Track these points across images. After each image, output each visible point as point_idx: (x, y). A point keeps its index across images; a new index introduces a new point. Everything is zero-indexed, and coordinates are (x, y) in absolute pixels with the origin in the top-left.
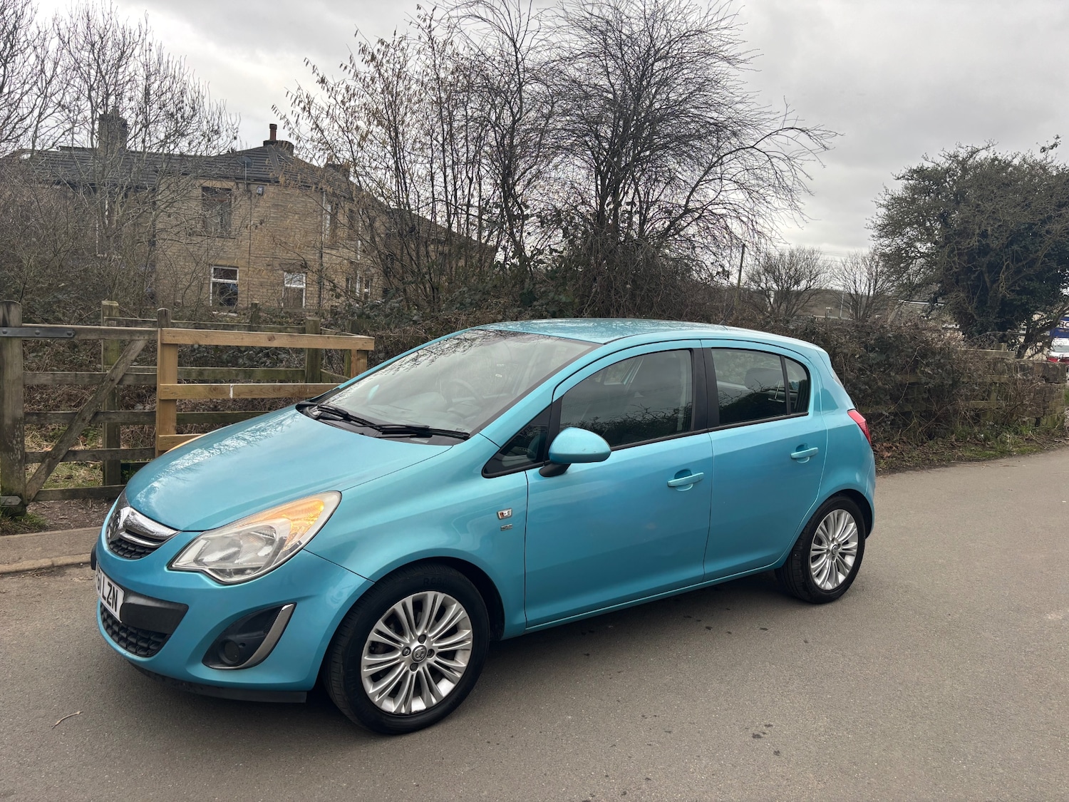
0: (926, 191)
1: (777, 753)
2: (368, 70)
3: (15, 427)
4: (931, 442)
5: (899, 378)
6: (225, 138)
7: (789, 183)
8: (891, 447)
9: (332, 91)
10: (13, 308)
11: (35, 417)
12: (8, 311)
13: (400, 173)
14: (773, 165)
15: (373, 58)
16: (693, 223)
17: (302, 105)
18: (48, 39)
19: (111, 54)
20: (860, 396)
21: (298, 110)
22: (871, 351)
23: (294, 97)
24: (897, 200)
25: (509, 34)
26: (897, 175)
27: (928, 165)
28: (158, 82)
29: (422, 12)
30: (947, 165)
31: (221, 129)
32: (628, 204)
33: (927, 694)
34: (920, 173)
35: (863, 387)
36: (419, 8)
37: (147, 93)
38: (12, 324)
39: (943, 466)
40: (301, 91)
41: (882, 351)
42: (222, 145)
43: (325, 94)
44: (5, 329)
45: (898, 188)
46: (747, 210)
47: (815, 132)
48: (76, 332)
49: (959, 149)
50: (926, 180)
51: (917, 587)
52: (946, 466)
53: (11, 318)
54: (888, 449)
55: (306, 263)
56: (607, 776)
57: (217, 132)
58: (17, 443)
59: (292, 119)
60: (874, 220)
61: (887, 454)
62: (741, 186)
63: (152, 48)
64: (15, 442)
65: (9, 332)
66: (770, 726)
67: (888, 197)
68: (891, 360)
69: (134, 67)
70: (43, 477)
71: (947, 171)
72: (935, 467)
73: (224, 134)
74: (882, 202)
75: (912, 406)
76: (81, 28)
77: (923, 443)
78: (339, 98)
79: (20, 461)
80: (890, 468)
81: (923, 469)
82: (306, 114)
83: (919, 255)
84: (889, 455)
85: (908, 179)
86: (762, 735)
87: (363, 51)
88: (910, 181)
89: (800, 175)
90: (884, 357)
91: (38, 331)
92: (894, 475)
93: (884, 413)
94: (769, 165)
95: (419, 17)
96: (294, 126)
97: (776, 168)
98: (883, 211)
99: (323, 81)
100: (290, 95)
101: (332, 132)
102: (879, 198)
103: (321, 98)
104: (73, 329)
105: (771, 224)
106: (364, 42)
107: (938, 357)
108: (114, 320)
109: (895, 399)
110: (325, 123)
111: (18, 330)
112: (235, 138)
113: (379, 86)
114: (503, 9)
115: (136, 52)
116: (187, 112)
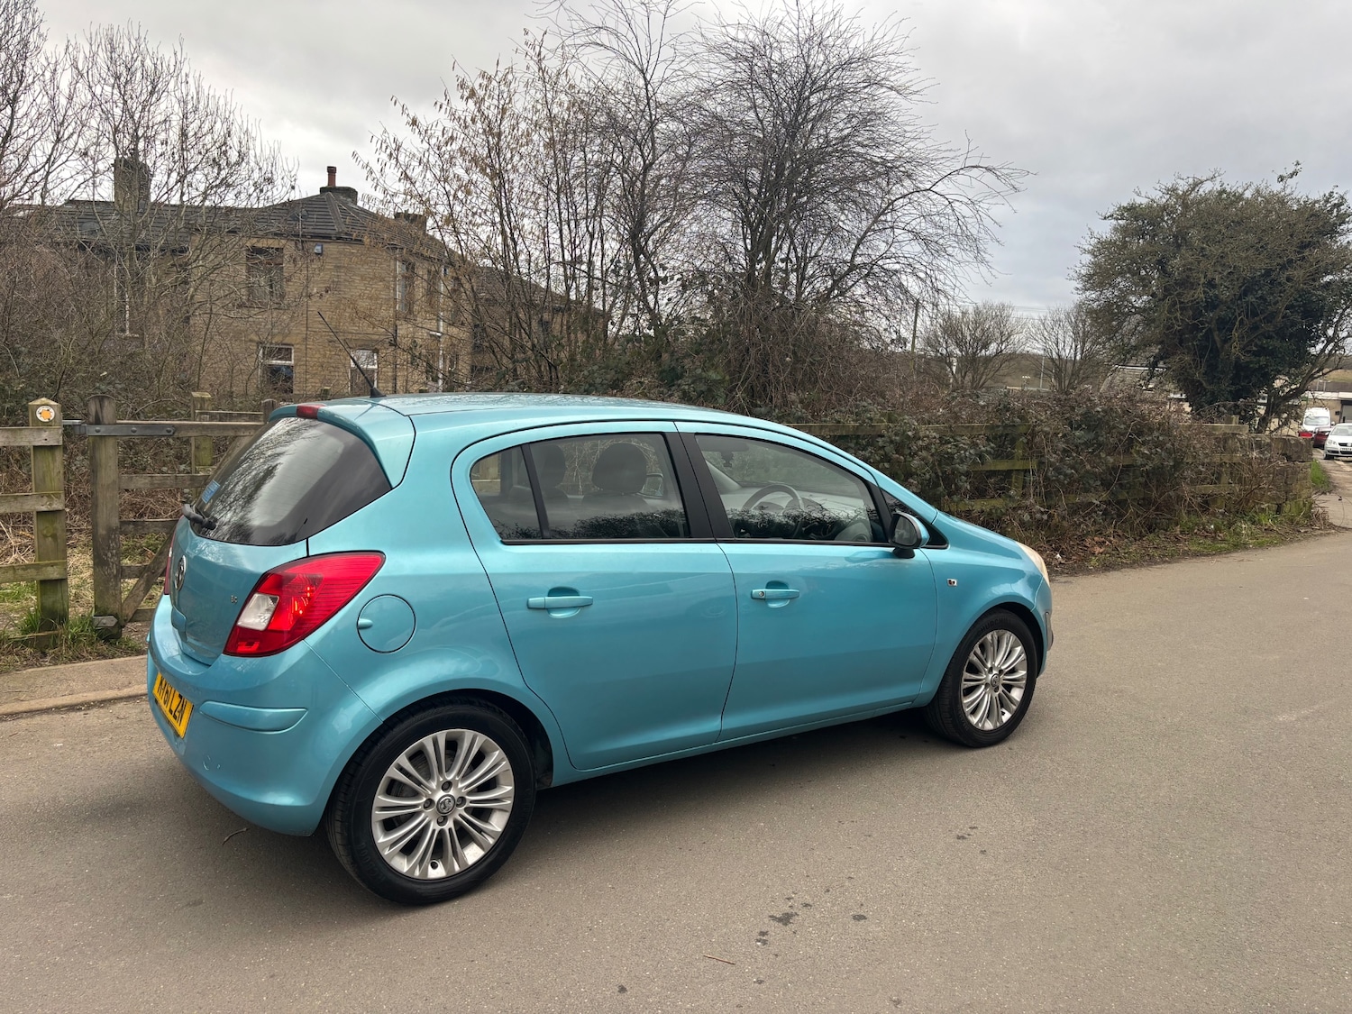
0: (1141, 233)
1: (983, 852)
2: (466, 108)
3: (110, 538)
4: (1151, 536)
5: (1111, 459)
6: (280, 187)
7: (974, 232)
8: (1104, 542)
9: (426, 134)
10: (106, 403)
11: (131, 526)
12: (101, 407)
14: (953, 210)
15: (473, 94)
16: (861, 281)
17: (388, 151)
18: (59, 71)
19: (140, 87)
20: (1066, 482)
21: (384, 157)
22: (1076, 429)
23: (380, 142)
24: (1103, 247)
25: (637, 64)
26: (1104, 214)
27: (1142, 201)
28: (198, 122)
29: (529, 38)
30: (1165, 200)
31: (275, 177)
32: (782, 261)
33: (1142, 795)
34: (1132, 211)
35: (1069, 471)
36: (526, 32)
37: (184, 134)
38: (106, 421)
39: (1165, 562)
40: (386, 135)
41: (1090, 428)
42: (279, 194)
43: (416, 139)
44: (98, 428)
45: (1106, 230)
46: (925, 264)
47: (1002, 170)
48: (176, 428)
49: (1179, 181)
50: (1138, 220)
51: (1133, 692)
52: (1169, 563)
53: (105, 415)
54: (1101, 544)
56: (808, 876)
57: (270, 181)
58: (112, 555)
59: (376, 167)
60: (1077, 269)
61: (1098, 550)
62: (917, 236)
63: (188, 80)
64: (110, 555)
65: (102, 430)
66: (974, 828)
67: (1094, 241)
68: (1101, 439)
69: (167, 106)
70: (141, 594)
71: (1164, 208)
72: (1156, 563)
73: (278, 182)
74: (1086, 247)
75: (1128, 493)
76: (102, 57)
77: (1142, 536)
78: (433, 143)
79: (115, 577)
80: (1103, 566)
81: (1142, 566)
82: (394, 161)
83: (1133, 310)
84: (1101, 551)
85: (1117, 219)
86: (967, 836)
87: (462, 86)
88: (1119, 221)
89: (987, 221)
90: (1092, 435)
91: (134, 429)
92: (1108, 574)
93: (1095, 501)
94: (949, 210)
95: (526, 43)
96: (378, 175)
97: (958, 214)
98: (1088, 258)
99: (414, 122)
100: (375, 140)
102: (1083, 242)
103: (412, 143)
104: (173, 426)
105: (954, 281)
106: (462, 75)
107: (1155, 434)
108: (207, 414)
109: (1106, 485)
110: (416, 173)
111: (112, 427)
112: (293, 188)
114: (630, 35)
115: (171, 86)
116: (234, 157)
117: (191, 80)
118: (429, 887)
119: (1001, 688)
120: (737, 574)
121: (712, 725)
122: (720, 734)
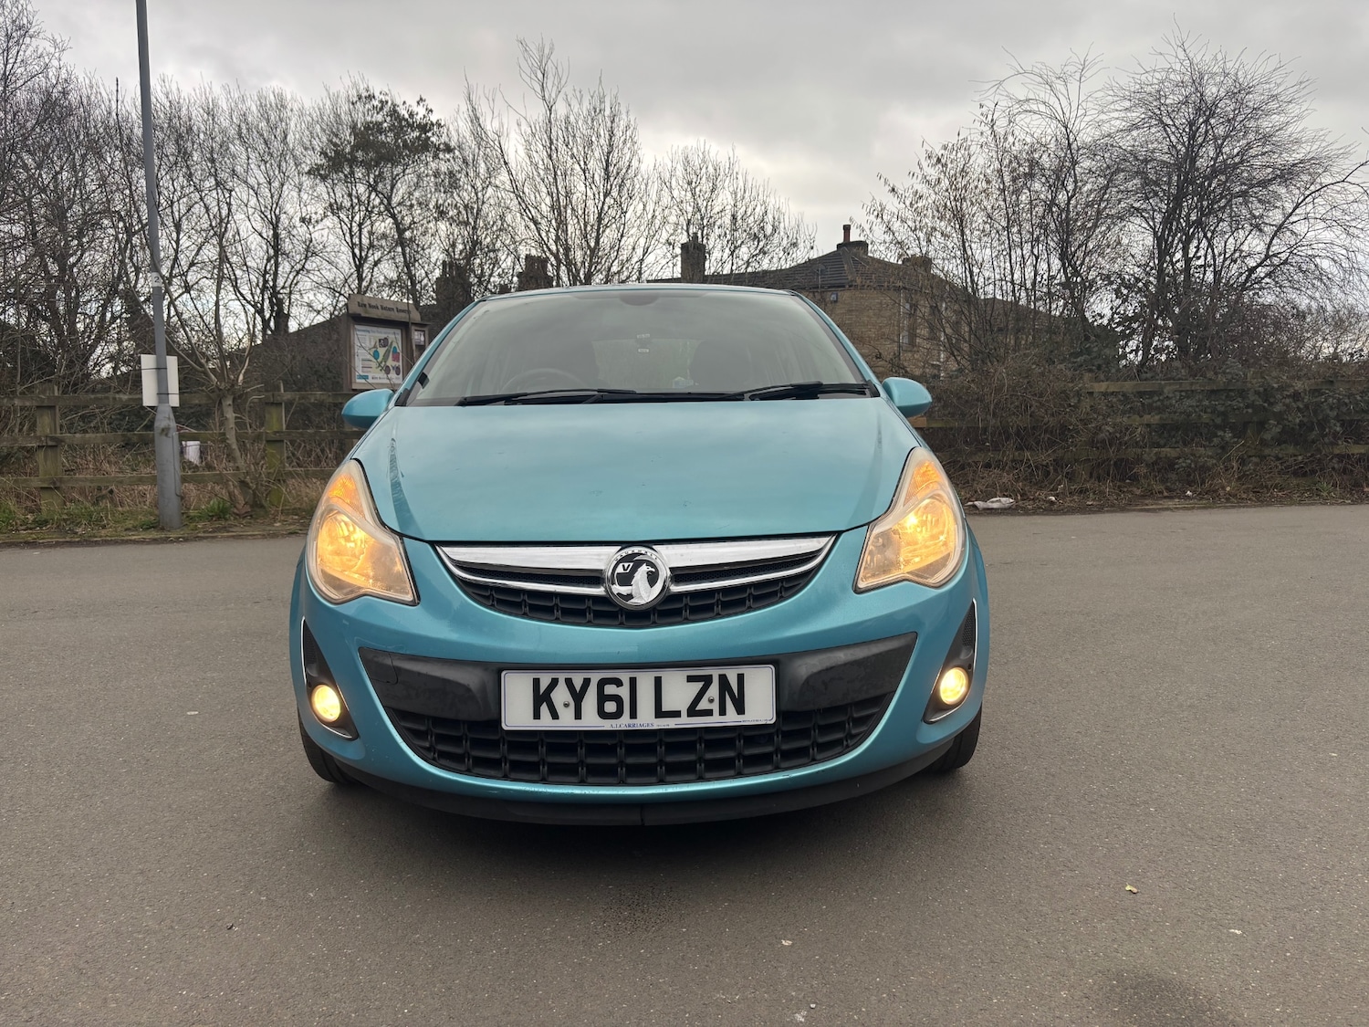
2: (933, 173)
6: (802, 249)
9: (901, 199)
13: (966, 259)
15: (939, 160)
17: (876, 213)
18: (650, 184)
19: (705, 186)
21: (872, 218)
28: (744, 208)
29: (985, 109)
31: (799, 241)
36: (981, 106)
37: (734, 217)
42: (800, 256)
43: (896, 201)
55: (880, 354)
57: (795, 245)
59: (867, 227)
63: (738, 176)
69: (724, 199)
73: (801, 245)
76: (680, 169)
78: (908, 203)
82: (879, 220)
87: (930, 156)
95: (982, 114)
96: (868, 232)
99: (893, 190)
101: (902, 232)
103: (893, 205)
106: (930, 150)
110: (896, 225)
112: (812, 248)
113: (945, 183)
115: (726, 184)
116: (769, 230)
117: (740, 177)
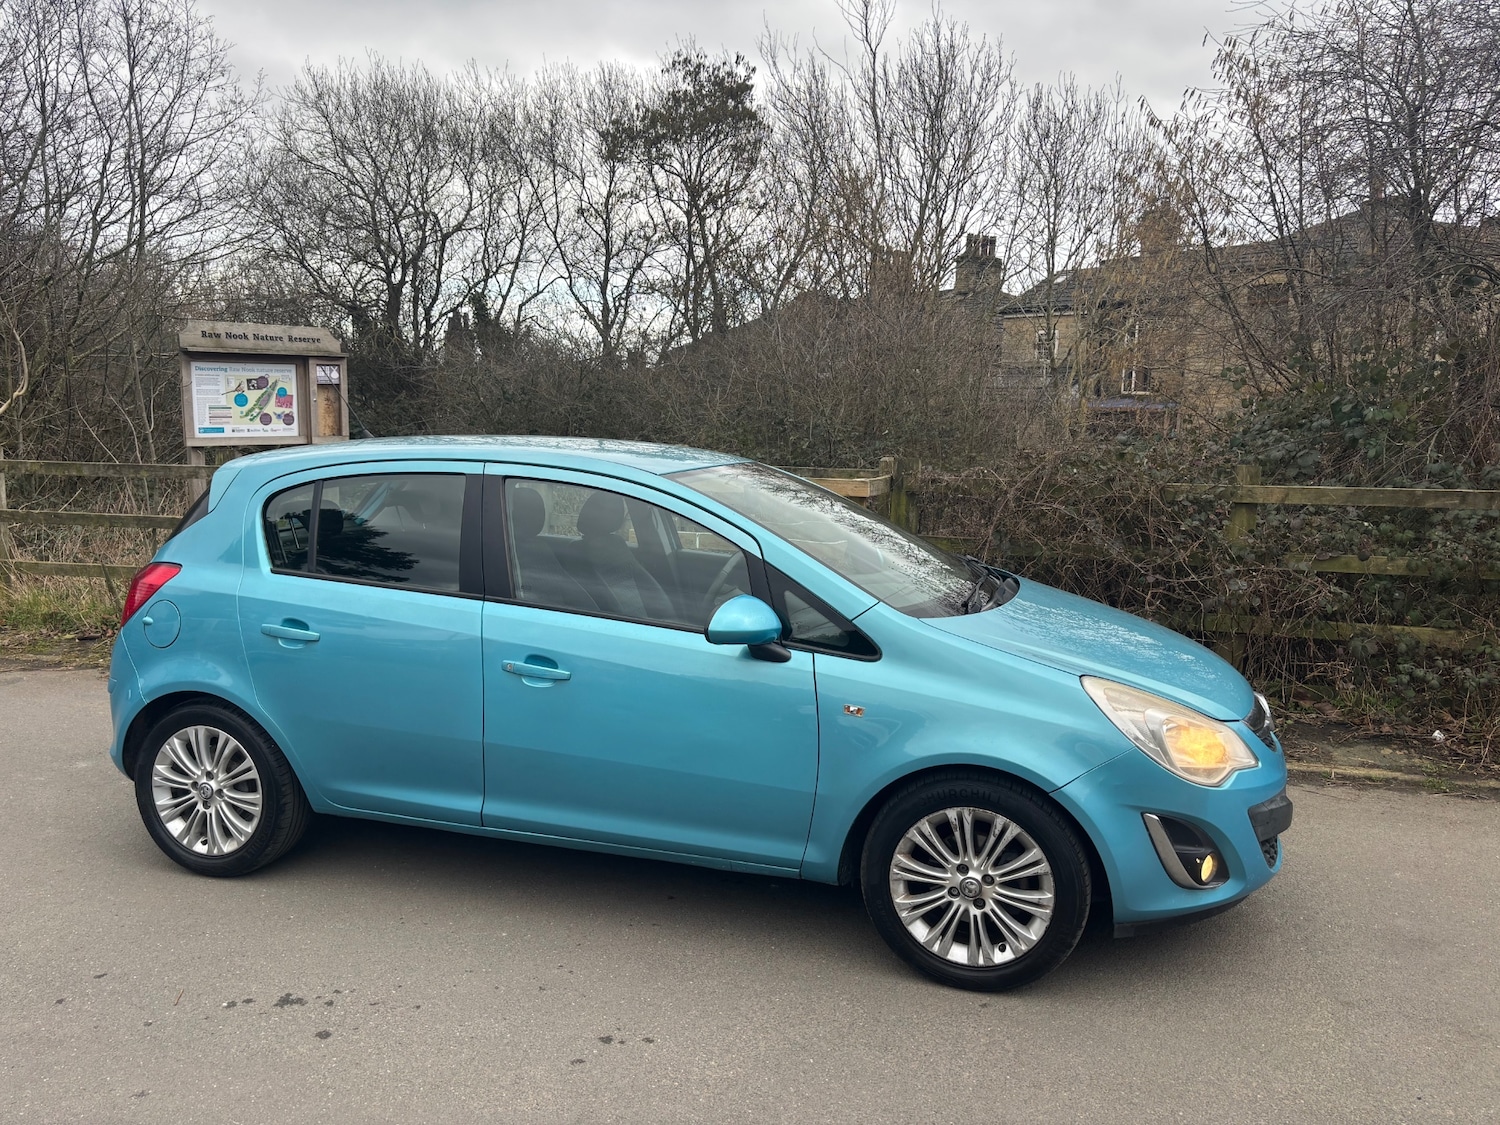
118: (192, 857)
119: (990, 905)
120: (487, 640)
121: (470, 804)
122: (482, 819)
